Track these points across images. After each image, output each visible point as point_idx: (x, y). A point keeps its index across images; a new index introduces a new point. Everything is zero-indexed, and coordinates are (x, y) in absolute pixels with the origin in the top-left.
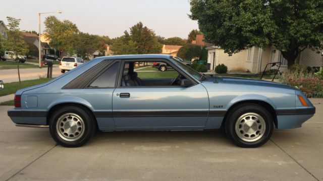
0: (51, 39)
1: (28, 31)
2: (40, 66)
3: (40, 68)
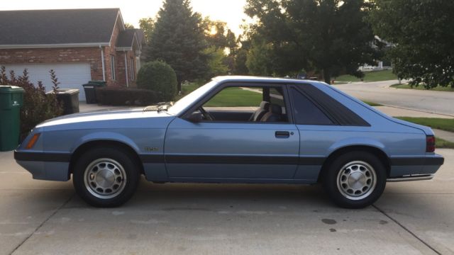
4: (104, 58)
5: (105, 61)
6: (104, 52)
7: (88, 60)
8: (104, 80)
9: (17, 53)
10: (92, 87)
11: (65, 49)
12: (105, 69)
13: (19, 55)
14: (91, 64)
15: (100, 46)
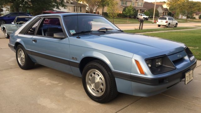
0: (170, 6)
1: (161, 2)
2: (153, 22)
3: (153, 23)
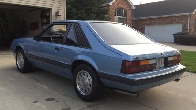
4: (190, 20)
5: (190, 22)
6: (190, 17)
7: (182, 22)
8: (188, 32)
9: (152, 20)
10: (177, 35)
11: (171, 17)
12: (189, 26)
13: (152, 21)
14: (183, 24)
15: (188, 15)
